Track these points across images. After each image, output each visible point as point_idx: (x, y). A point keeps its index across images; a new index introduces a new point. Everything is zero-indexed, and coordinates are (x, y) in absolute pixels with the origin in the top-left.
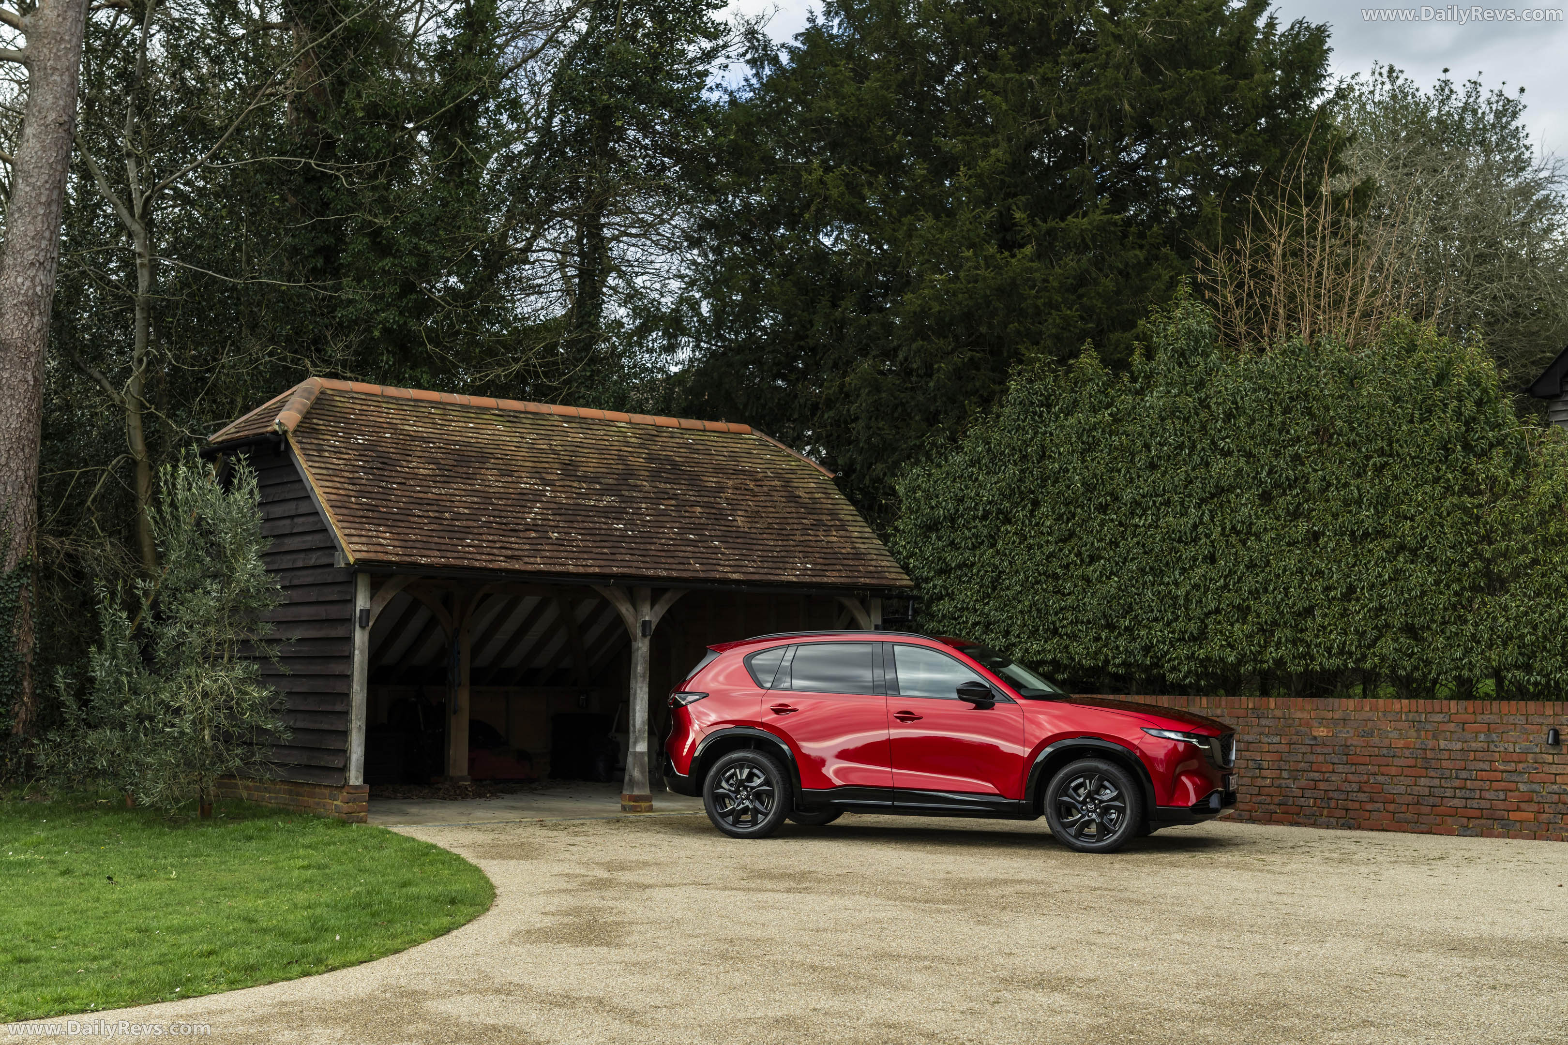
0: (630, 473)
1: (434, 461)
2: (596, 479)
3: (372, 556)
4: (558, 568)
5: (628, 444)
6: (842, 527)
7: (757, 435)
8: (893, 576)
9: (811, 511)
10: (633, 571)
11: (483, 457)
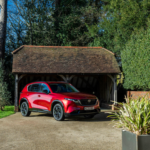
0: (73, 56)
1: (36, 57)
2: (65, 58)
3: (15, 72)
4: (48, 72)
5: (75, 52)
6: (111, 63)
7: (103, 48)
8: (117, 71)
9: (106, 60)
10: (62, 72)
11: (46, 55)
